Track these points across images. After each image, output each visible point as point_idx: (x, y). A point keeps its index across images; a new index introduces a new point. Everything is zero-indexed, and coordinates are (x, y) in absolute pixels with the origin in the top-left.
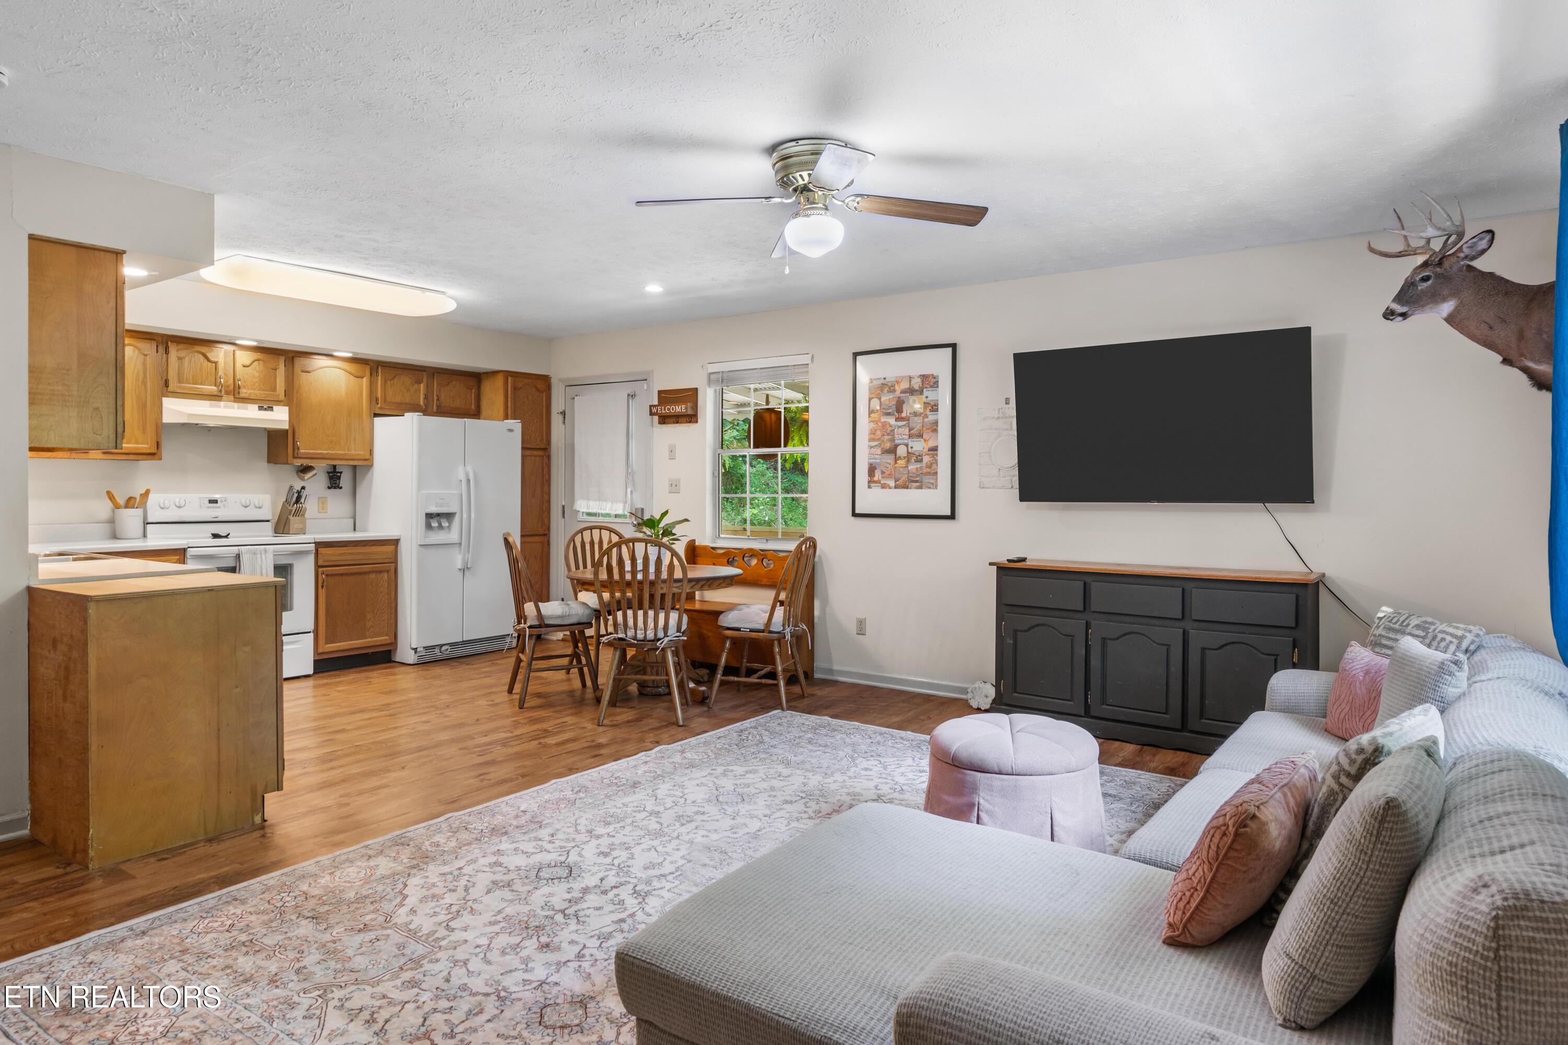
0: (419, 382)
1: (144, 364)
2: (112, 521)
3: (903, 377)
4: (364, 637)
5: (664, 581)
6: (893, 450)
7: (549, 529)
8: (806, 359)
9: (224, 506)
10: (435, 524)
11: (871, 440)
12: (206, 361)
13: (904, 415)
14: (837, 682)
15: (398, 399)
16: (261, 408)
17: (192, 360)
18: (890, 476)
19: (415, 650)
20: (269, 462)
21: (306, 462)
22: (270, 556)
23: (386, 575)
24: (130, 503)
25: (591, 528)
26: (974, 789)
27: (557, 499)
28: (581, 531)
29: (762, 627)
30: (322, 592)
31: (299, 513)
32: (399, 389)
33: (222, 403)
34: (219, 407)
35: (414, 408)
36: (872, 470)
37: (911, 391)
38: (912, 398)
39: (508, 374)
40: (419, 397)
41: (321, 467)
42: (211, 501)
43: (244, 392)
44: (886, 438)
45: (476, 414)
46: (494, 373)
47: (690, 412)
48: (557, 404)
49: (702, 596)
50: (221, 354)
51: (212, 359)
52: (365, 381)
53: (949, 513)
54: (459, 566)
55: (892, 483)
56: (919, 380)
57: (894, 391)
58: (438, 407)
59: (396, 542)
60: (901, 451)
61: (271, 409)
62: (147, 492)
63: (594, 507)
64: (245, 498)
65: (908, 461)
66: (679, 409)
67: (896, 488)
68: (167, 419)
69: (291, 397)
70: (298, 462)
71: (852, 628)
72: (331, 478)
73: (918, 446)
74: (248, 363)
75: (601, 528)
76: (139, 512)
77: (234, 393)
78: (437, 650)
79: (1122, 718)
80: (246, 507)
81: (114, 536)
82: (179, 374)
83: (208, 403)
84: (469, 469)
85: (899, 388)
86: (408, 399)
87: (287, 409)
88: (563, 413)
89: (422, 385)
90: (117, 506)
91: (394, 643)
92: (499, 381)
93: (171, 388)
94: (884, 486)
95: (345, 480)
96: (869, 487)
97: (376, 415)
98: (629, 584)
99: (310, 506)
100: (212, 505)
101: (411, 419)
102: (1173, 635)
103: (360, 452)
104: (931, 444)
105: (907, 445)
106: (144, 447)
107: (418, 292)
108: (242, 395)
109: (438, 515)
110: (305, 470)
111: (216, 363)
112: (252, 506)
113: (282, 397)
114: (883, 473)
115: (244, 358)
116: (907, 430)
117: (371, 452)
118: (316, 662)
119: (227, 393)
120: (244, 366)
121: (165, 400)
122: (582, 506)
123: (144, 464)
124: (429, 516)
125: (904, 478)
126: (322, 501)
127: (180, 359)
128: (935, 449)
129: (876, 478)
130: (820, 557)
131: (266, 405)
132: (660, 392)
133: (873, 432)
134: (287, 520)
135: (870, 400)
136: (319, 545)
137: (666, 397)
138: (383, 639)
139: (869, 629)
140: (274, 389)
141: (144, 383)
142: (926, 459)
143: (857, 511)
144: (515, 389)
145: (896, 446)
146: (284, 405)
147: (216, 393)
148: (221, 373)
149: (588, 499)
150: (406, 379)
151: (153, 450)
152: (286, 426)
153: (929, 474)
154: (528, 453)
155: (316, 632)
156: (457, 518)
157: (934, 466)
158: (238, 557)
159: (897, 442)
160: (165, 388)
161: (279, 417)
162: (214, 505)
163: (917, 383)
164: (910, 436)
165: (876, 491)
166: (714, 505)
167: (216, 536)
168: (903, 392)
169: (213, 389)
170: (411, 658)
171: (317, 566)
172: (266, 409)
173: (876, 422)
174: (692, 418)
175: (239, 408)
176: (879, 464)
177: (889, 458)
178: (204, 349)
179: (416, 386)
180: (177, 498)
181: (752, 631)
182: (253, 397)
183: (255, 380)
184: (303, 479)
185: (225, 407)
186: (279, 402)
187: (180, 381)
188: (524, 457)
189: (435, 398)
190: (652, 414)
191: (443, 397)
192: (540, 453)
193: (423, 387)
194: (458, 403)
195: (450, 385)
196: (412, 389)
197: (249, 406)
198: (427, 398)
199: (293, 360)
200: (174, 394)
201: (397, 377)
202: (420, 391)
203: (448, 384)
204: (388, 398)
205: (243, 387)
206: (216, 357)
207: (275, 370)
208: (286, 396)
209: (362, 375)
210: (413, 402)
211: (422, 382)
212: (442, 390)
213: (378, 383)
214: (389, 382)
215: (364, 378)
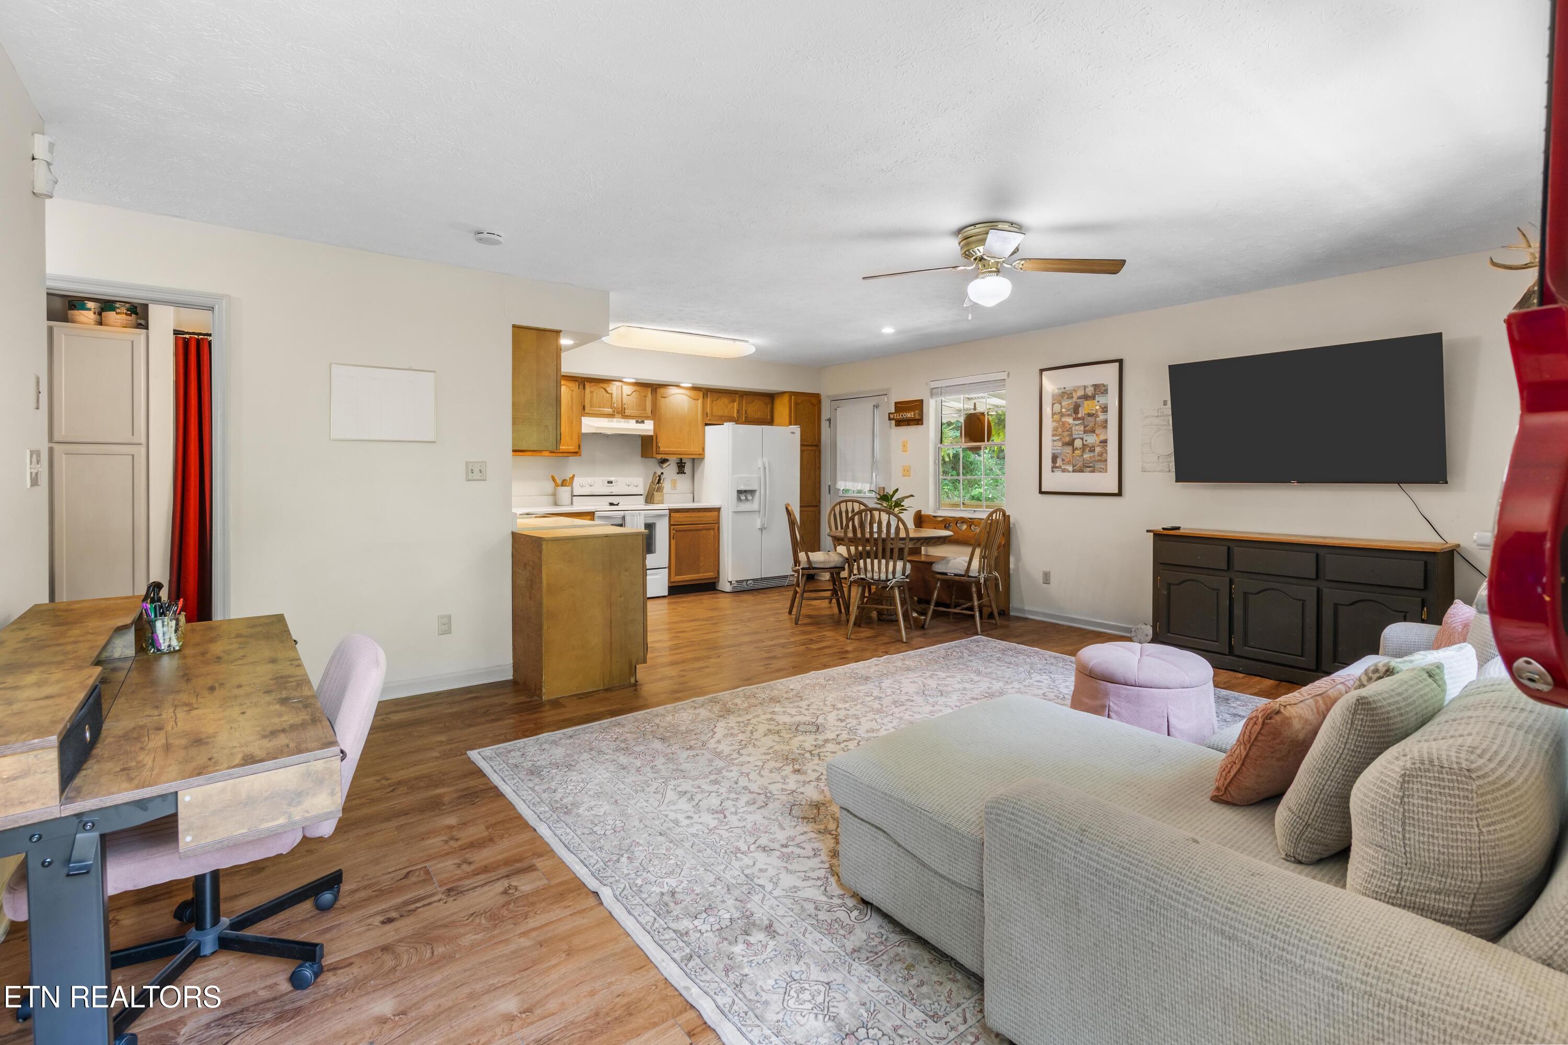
0: (733, 401)
1: (572, 397)
2: (554, 495)
3: (1079, 387)
4: (698, 573)
5: (893, 539)
6: (1071, 443)
7: (819, 501)
8: (1003, 376)
9: (616, 485)
10: (743, 498)
11: (1053, 435)
12: (606, 393)
13: (1080, 415)
14: (1026, 619)
15: (720, 413)
16: (637, 422)
17: (598, 392)
18: (1069, 463)
19: (730, 582)
20: (642, 456)
21: (664, 457)
22: (642, 517)
23: (712, 532)
24: (564, 483)
25: (846, 501)
26: (1106, 694)
27: (826, 480)
28: (839, 503)
29: (963, 573)
30: (673, 542)
31: (660, 490)
32: (722, 406)
33: (615, 420)
34: (614, 422)
35: (730, 419)
36: (1054, 458)
37: (1086, 397)
38: (1086, 403)
39: (792, 394)
40: (733, 411)
41: (673, 460)
42: (609, 482)
43: (627, 412)
44: (1066, 433)
45: (770, 422)
46: (783, 393)
47: (917, 417)
48: (825, 415)
49: (926, 551)
50: (614, 388)
51: (609, 392)
52: (700, 402)
53: (1116, 491)
54: (759, 526)
55: (1070, 468)
56: (1092, 388)
57: (1072, 397)
58: (746, 418)
59: (719, 509)
60: (1078, 443)
61: (643, 422)
62: (574, 476)
63: (849, 485)
64: (629, 480)
65: (1083, 451)
66: (910, 415)
67: (1074, 471)
68: (585, 430)
69: (655, 414)
70: (659, 457)
71: (1040, 579)
72: (679, 467)
73: (1091, 439)
74: (629, 393)
75: (853, 501)
76: (568, 489)
77: (621, 412)
78: (744, 583)
79: (1262, 658)
80: (629, 485)
81: (556, 504)
82: (591, 402)
83: (607, 420)
84: (765, 460)
85: (1075, 396)
86: (726, 413)
87: (652, 422)
88: (829, 420)
90: (557, 485)
91: (717, 578)
92: (786, 399)
93: (587, 410)
94: (1064, 471)
95: (688, 468)
96: (1053, 471)
97: (707, 424)
98: (868, 540)
99: (667, 485)
100: (609, 484)
101: (728, 426)
102: (1308, 593)
103: (697, 450)
104: (1102, 438)
105: (1082, 439)
106: (572, 448)
107: (731, 342)
108: (625, 414)
109: (745, 491)
110: (663, 461)
111: (611, 394)
112: (632, 485)
113: (650, 414)
114: (1063, 460)
115: (627, 390)
116: (1082, 428)
117: (703, 449)
118: (669, 587)
119: (618, 413)
120: (628, 396)
121: (583, 418)
122: (841, 485)
123: (572, 459)
124: (740, 492)
125: (1080, 464)
126: (674, 482)
127: (591, 392)
128: (1105, 441)
129: (1058, 465)
130: (1014, 524)
131: (640, 420)
132: (896, 403)
133: (1055, 429)
134: (653, 495)
135: (1053, 404)
136: (672, 511)
137: (901, 406)
138: (711, 574)
139: (1053, 579)
140: (645, 410)
141: (572, 408)
142: (1098, 449)
143: (1043, 490)
144: (796, 404)
145: (1074, 440)
146: (651, 420)
147: (612, 413)
148: (614, 400)
149: (846, 480)
150: (725, 400)
151: (577, 450)
152: (651, 433)
153: (1100, 461)
154: (805, 448)
155: (669, 567)
156: (757, 494)
157: (1104, 455)
158: (624, 518)
159: (1074, 436)
160: (583, 411)
161: (648, 427)
162: (611, 484)
163: (1090, 391)
164: (1085, 432)
165: (1058, 474)
166: (935, 485)
167: (611, 504)
168: (1079, 398)
169: (610, 410)
170: (728, 588)
171: (670, 525)
172: (640, 423)
173: (1058, 422)
174: (919, 421)
175: (625, 422)
176: (1060, 454)
177: (1068, 450)
178: (604, 385)
179: (731, 404)
180: (589, 480)
181: (955, 575)
182: (633, 415)
183: (634, 404)
184: (662, 468)
185: (617, 422)
186: (648, 418)
187: (591, 406)
188: (802, 451)
189: (743, 411)
190: (890, 419)
191: (749, 411)
192: (814, 448)
193: (736, 404)
194: (759, 415)
195: (754, 402)
196: (729, 406)
197: (630, 421)
198: (739, 412)
199: (656, 390)
200: (590, 415)
201: (720, 399)
202: (734, 407)
203: (752, 401)
204: (714, 413)
205: (627, 409)
206: (612, 390)
207: (646, 397)
208: (652, 413)
209: (697, 398)
210: (729, 415)
211: (736, 401)
212: (748, 406)
213: (708, 402)
214: (715, 402)
215: (698, 400)
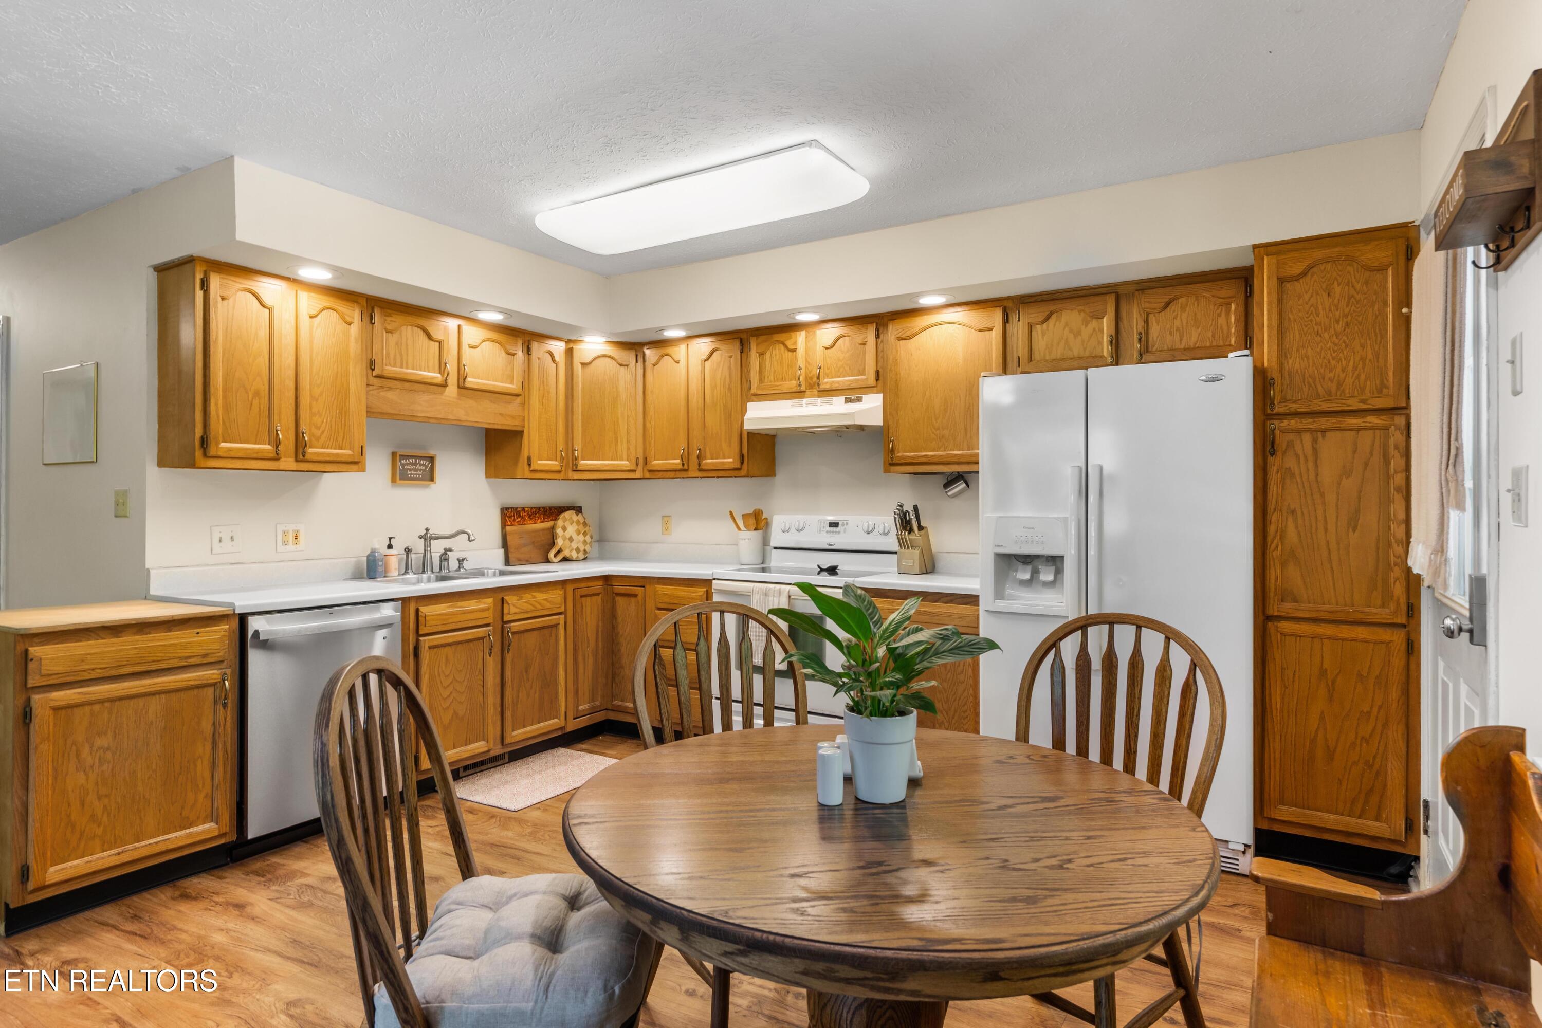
0: (1098, 315)
1: (730, 368)
9: (845, 531)
12: (786, 352)
15: (1058, 353)
16: (848, 401)
17: (773, 355)
21: (909, 470)
32: (1063, 333)
33: (805, 400)
34: (800, 405)
40: (1100, 343)
42: (831, 524)
43: (827, 382)
50: (799, 340)
51: (791, 347)
52: (994, 334)
61: (859, 400)
64: (868, 520)
68: (751, 426)
69: (883, 377)
74: (829, 343)
76: (756, 534)
77: (815, 385)
80: (869, 532)
82: (760, 371)
83: (789, 403)
86: (1075, 351)
87: (881, 396)
89: (1105, 320)
93: (752, 391)
100: (832, 529)
106: (731, 461)
108: (823, 387)
110: (951, 482)
111: (794, 351)
112: (876, 532)
113: (872, 380)
115: (828, 334)
119: (811, 386)
120: (826, 348)
121: (748, 405)
127: (761, 354)
131: (852, 394)
140: (863, 372)
141: (730, 389)
146: (878, 392)
147: (794, 389)
148: (801, 362)
150: (1071, 316)
151: (738, 465)
152: (880, 422)
160: (748, 392)
161: (871, 409)
162: (834, 529)
169: (791, 385)
172: (853, 400)
175: (822, 404)
178: (783, 338)
179: (1094, 324)
180: (796, 519)
182: (835, 386)
183: (841, 363)
185: (808, 405)
186: (868, 389)
187: (761, 380)
189: (1136, 337)
191: (1155, 331)
193: (1107, 323)
194: (1193, 337)
195: (1172, 307)
196: (1086, 332)
197: (835, 399)
198: (1116, 342)
199: (885, 326)
200: (759, 397)
201: (1054, 316)
202: (1102, 331)
203: (1167, 305)
204: (1037, 356)
205: (826, 376)
206: (795, 343)
207: (864, 344)
208: (877, 380)
209: (989, 325)
210: (1087, 354)
211: (1105, 313)
212: (1152, 319)
213: (1018, 328)
214: (1038, 327)
215: (991, 329)
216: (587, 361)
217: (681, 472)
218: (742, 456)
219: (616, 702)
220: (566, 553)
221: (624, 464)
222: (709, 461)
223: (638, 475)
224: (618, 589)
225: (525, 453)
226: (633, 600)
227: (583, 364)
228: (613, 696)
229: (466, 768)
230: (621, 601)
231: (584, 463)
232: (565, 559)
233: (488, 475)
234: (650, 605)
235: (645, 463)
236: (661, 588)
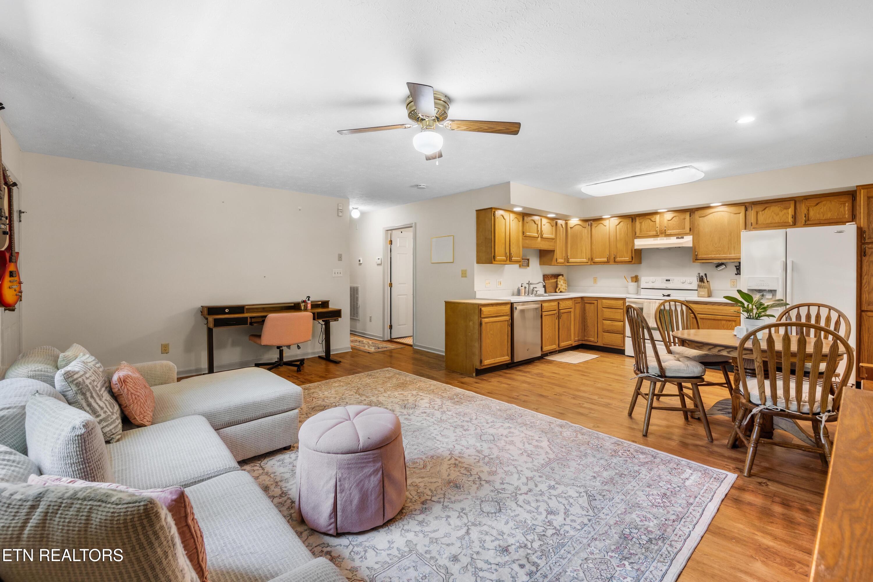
0: (787, 208)
1: (627, 228)
9: (673, 282)
12: (651, 222)
15: (769, 221)
16: (678, 238)
17: (646, 224)
32: (771, 214)
33: (659, 238)
34: (657, 240)
39: (860, 188)
40: (788, 218)
42: (667, 280)
43: (668, 232)
50: (659, 217)
51: (653, 220)
58: (804, 221)
61: (682, 238)
64: (683, 279)
68: (636, 247)
69: (693, 231)
72: (737, 269)
74: (670, 219)
77: (664, 233)
80: (684, 283)
82: (640, 228)
83: (653, 239)
86: (776, 220)
87: (691, 236)
89: (790, 210)
90: (628, 281)
93: (637, 235)
103: (737, 255)
106: (627, 259)
108: (667, 233)
109: (762, 291)
110: (719, 265)
111: (655, 222)
112: (686, 283)
113: (688, 231)
115: (669, 216)
119: (662, 233)
120: (668, 221)
121: (635, 240)
124: (754, 291)
126: (733, 281)
127: (641, 223)
131: (680, 236)
140: (684, 228)
141: (627, 235)
144: (868, 198)
147: (655, 235)
148: (658, 225)
150: (775, 209)
151: (632, 260)
152: (691, 245)
156: (777, 293)
160: (635, 236)
161: (688, 241)
162: (668, 282)
167: (664, 295)
169: (654, 233)
172: (680, 238)
175: (667, 239)
178: (650, 217)
179: (785, 211)
180: (652, 279)
182: (672, 233)
183: (674, 226)
185: (660, 240)
186: (687, 234)
187: (641, 231)
189: (803, 216)
191: (812, 213)
193: (791, 211)
194: (829, 215)
195: (820, 205)
196: (781, 214)
197: (672, 238)
198: (794, 217)
199: (694, 212)
200: (639, 237)
201: (767, 209)
202: (788, 214)
203: (817, 204)
204: (760, 222)
205: (668, 230)
206: (655, 219)
207: (685, 219)
208: (690, 231)
209: (739, 212)
210: (782, 221)
211: (790, 207)
212: (811, 209)
213: (752, 214)
214: (760, 212)
215: (739, 213)
216: (572, 226)
217: (608, 262)
218: (632, 257)
219: (586, 338)
220: (561, 290)
221: (585, 260)
222: (618, 259)
223: (589, 264)
224: (586, 301)
225: (555, 257)
226: (592, 305)
227: (571, 228)
228: (585, 336)
229: (550, 353)
230: (587, 305)
231: (571, 260)
232: (561, 292)
233: (540, 265)
234: (600, 306)
235: (592, 259)
236: (604, 301)
